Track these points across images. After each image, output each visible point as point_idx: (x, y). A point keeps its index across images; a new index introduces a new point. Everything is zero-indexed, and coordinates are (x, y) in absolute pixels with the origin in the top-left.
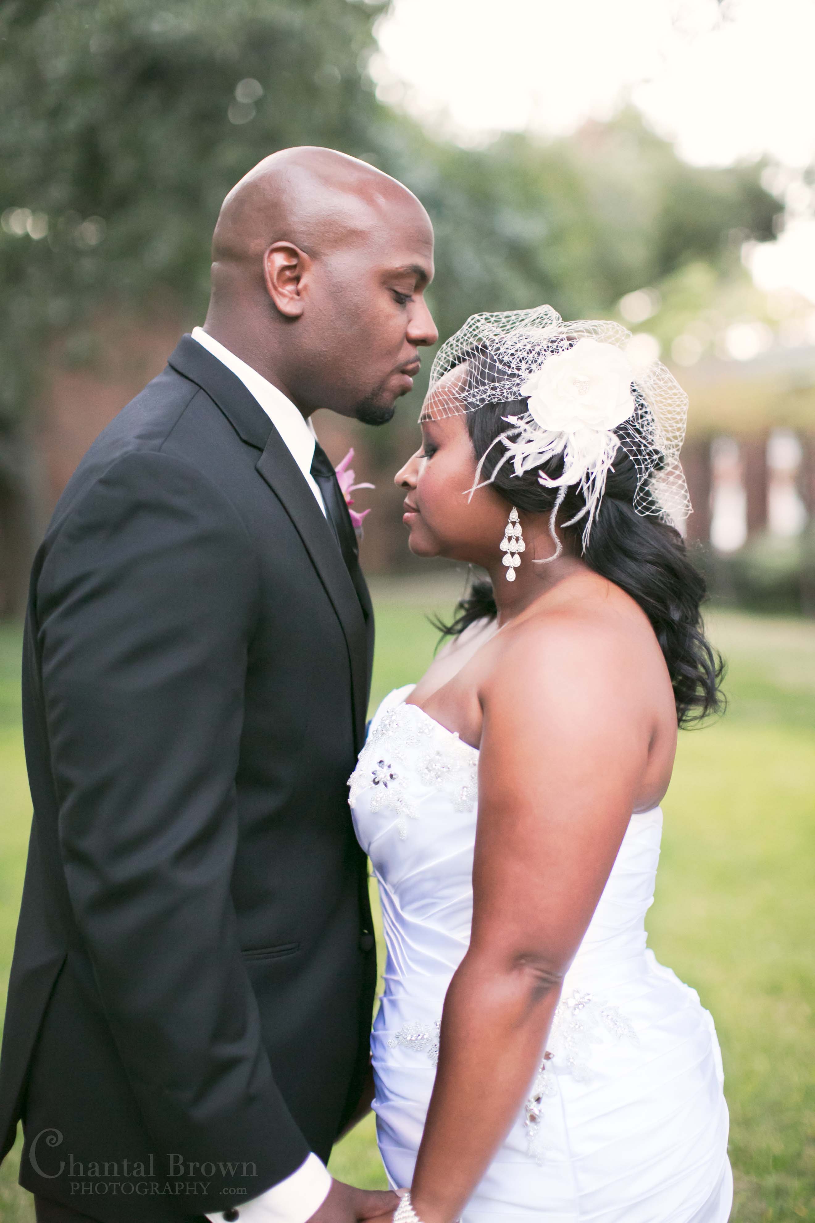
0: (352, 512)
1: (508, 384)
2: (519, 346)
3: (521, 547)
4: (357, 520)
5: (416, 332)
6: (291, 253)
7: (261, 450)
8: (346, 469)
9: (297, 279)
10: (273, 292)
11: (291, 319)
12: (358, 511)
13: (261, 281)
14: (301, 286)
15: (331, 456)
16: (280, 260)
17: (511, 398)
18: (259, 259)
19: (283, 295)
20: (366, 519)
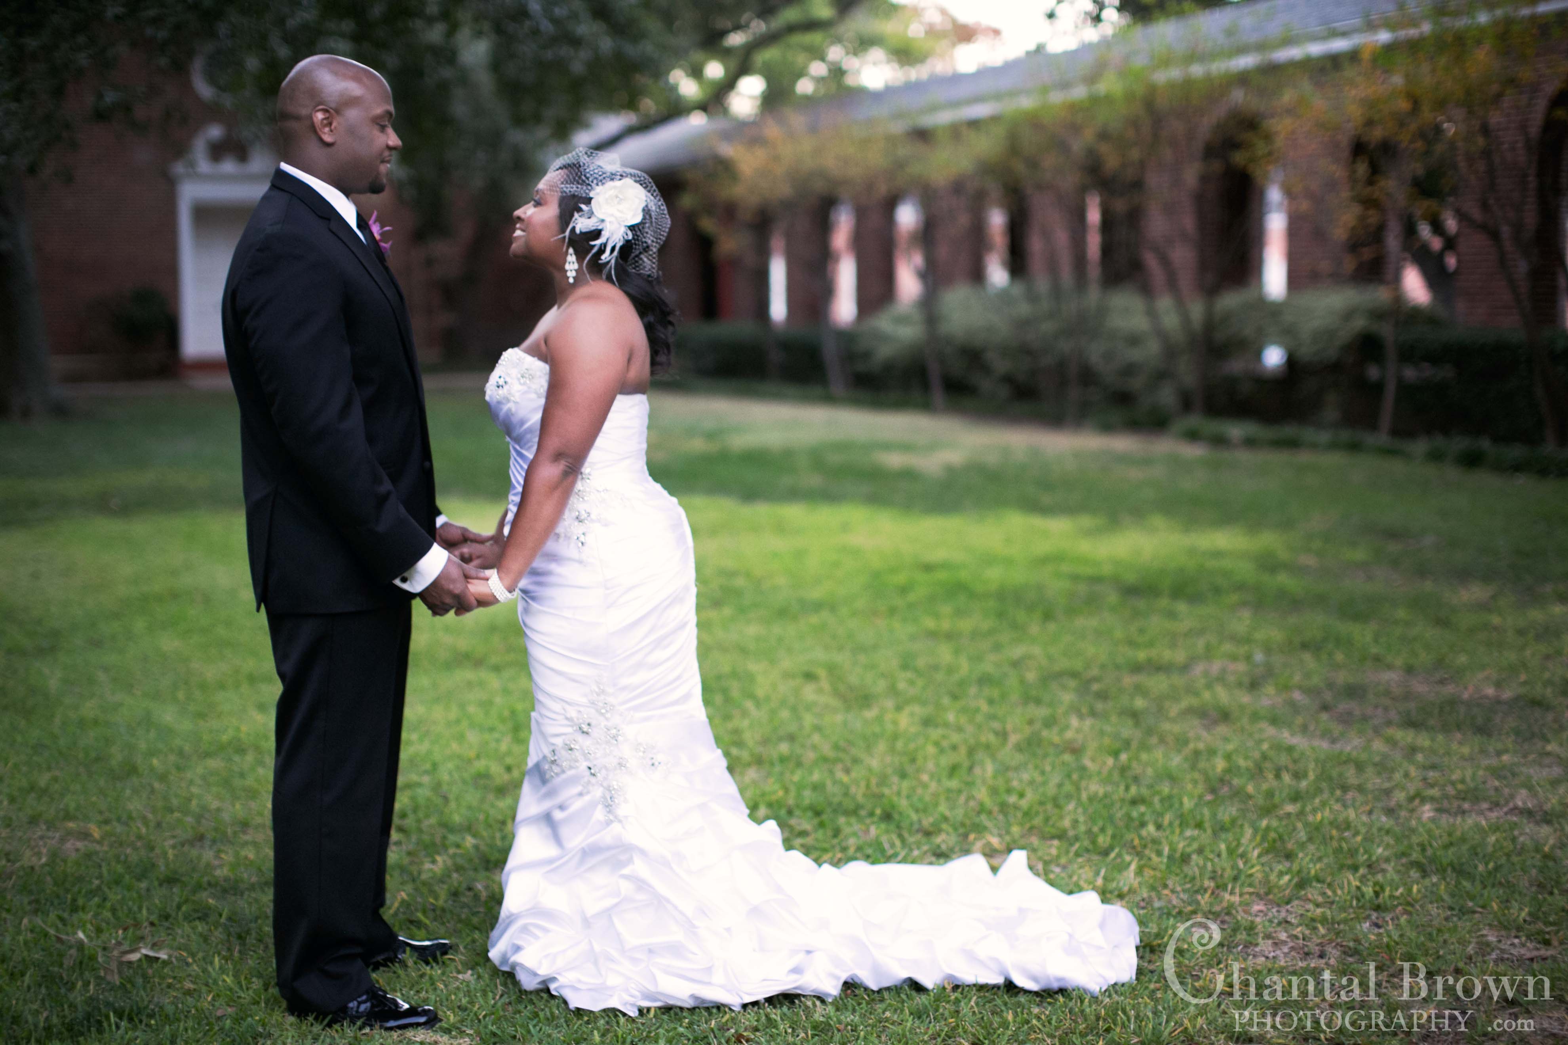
0: (382, 244)
1: (585, 188)
2: (596, 171)
3: (576, 266)
4: (385, 248)
5: (391, 143)
6: (325, 111)
7: (329, 220)
8: (375, 222)
9: (330, 124)
10: (320, 133)
11: (329, 145)
12: (386, 243)
13: (313, 128)
14: (333, 127)
15: (364, 217)
16: (320, 116)
17: (584, 195)
18: (310, 117)
19: (325, 133)
20: (392, 246)
